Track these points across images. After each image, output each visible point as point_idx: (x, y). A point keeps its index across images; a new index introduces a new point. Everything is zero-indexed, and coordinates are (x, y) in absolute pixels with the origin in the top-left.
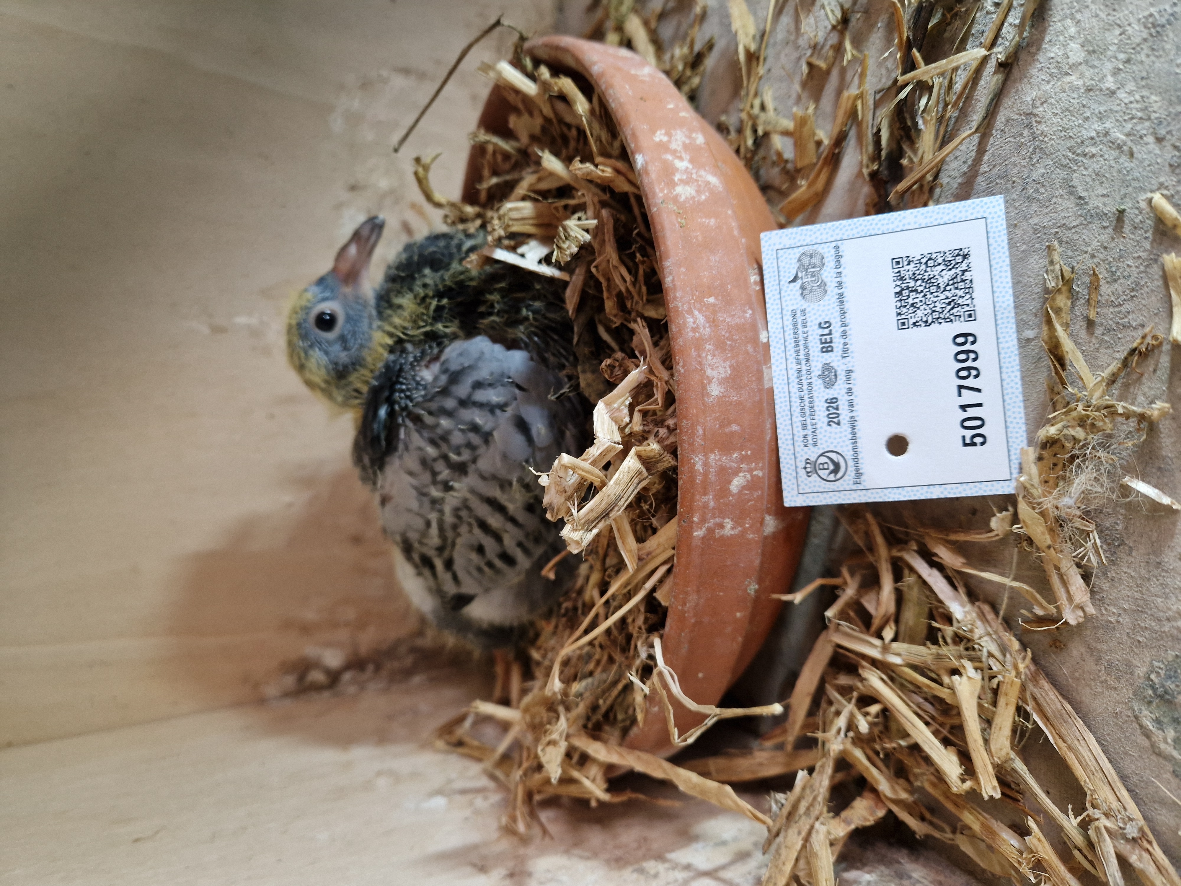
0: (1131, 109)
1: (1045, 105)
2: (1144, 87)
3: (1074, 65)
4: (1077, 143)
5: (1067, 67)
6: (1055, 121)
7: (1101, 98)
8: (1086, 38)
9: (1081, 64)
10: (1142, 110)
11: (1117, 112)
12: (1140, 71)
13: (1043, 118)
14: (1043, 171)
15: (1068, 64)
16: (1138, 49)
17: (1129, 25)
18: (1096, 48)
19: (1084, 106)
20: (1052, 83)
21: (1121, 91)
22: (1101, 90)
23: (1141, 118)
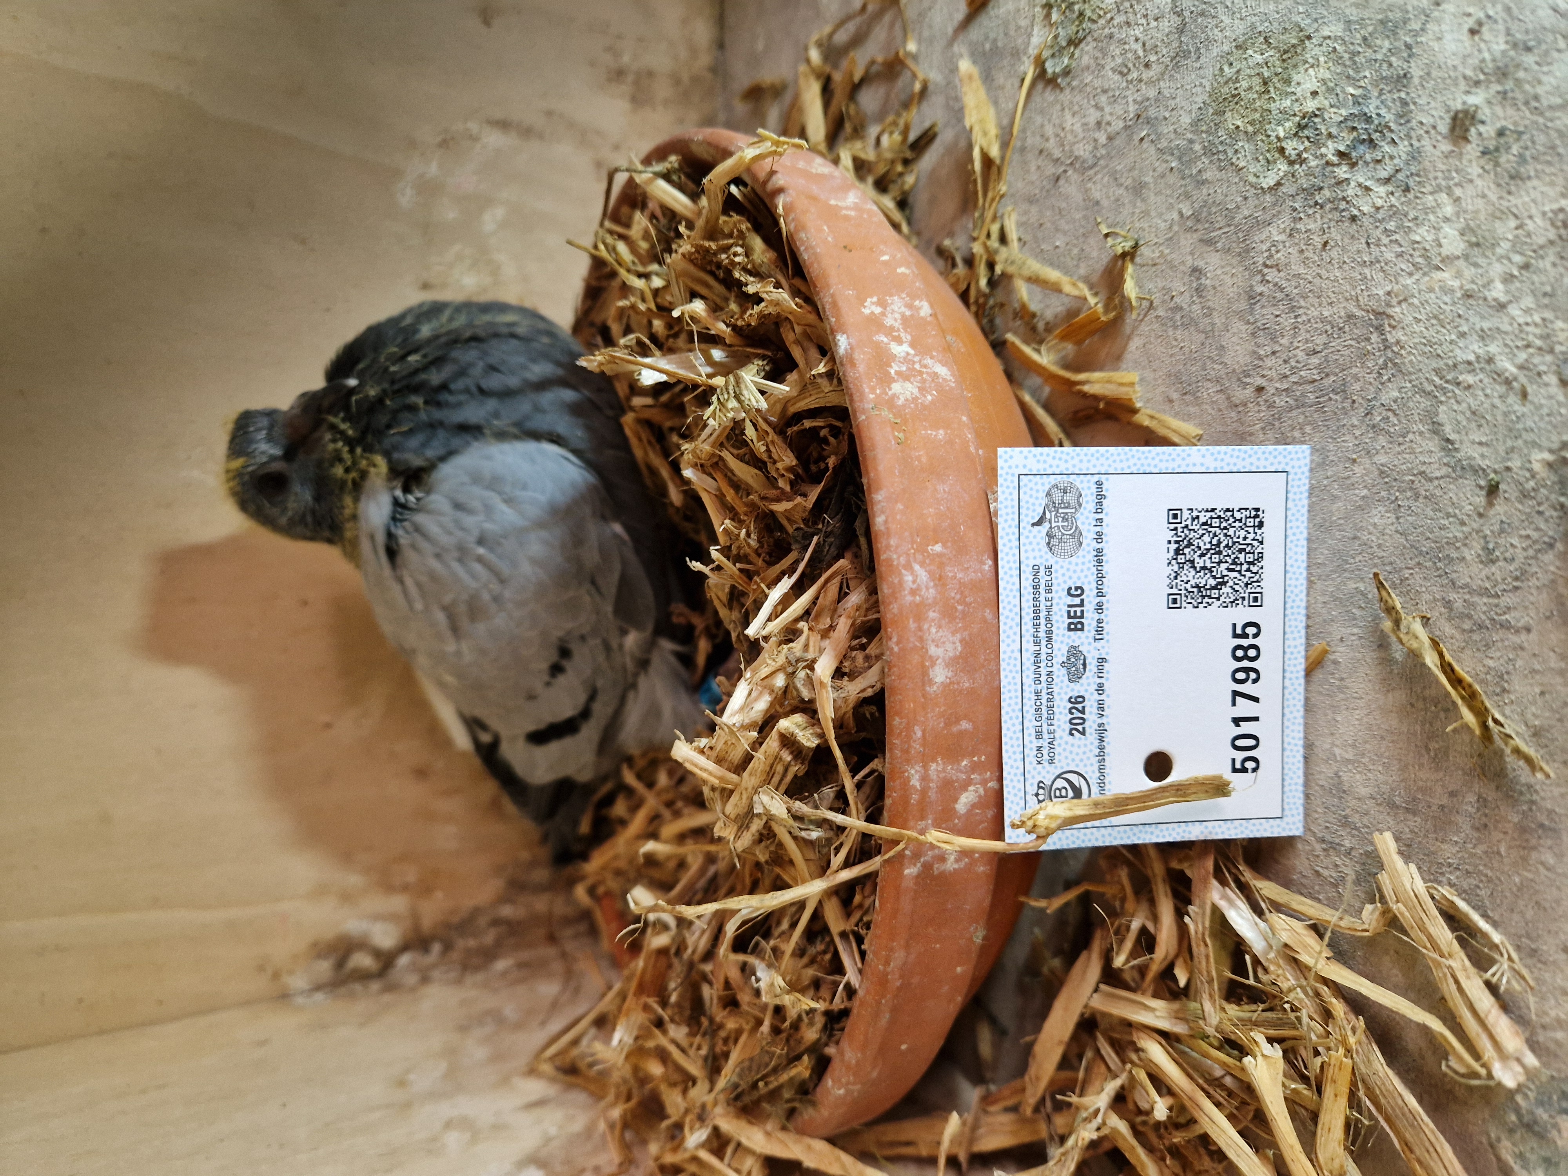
0: (1527, 333)
1: (1404, 305)
2: (1546, 306)
3: (1448, 257)
4: (1447, 365)
5: (1439, 258)
6: (1417, 329)
7: (1485, 310)
8: (1468, 225)
9: (1458, 258)
10: (1542, 337)
11: (1506, 333)
12: (1542, 284)
13: (1399, 322)
14: (1396, 394)
15: (1440, 254)
16: (1541, 252)
17: (1530, 217)
18: (1481, 240)
19: (1460, 316)
20: (1416, 277)
21: (1514, 305)
22: (1485, 299)
23: (1540, 349)
